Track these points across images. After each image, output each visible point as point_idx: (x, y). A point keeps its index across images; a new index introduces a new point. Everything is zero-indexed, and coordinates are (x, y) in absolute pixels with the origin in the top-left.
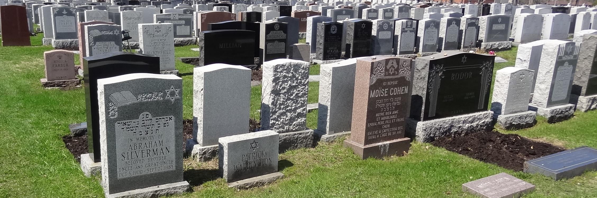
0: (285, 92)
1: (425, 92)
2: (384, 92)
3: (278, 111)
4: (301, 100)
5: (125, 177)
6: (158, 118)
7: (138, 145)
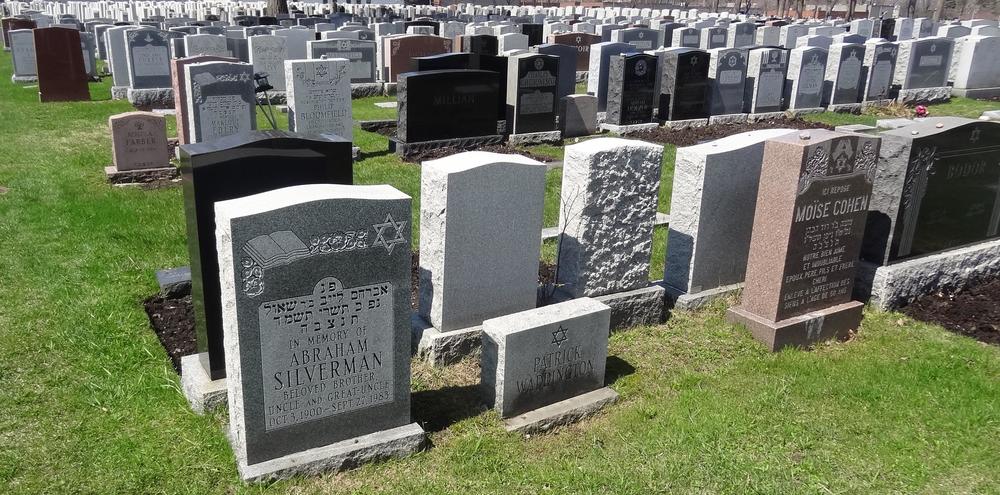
0: (612, 210)
1: (896, 206)
2: (822, 209)
3: (595, 250)
4: (642, 226)
5: (282, 425)
6: (356, 289)
7: (311, 354)
